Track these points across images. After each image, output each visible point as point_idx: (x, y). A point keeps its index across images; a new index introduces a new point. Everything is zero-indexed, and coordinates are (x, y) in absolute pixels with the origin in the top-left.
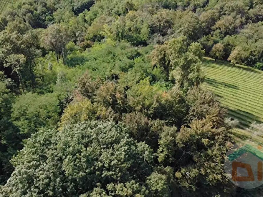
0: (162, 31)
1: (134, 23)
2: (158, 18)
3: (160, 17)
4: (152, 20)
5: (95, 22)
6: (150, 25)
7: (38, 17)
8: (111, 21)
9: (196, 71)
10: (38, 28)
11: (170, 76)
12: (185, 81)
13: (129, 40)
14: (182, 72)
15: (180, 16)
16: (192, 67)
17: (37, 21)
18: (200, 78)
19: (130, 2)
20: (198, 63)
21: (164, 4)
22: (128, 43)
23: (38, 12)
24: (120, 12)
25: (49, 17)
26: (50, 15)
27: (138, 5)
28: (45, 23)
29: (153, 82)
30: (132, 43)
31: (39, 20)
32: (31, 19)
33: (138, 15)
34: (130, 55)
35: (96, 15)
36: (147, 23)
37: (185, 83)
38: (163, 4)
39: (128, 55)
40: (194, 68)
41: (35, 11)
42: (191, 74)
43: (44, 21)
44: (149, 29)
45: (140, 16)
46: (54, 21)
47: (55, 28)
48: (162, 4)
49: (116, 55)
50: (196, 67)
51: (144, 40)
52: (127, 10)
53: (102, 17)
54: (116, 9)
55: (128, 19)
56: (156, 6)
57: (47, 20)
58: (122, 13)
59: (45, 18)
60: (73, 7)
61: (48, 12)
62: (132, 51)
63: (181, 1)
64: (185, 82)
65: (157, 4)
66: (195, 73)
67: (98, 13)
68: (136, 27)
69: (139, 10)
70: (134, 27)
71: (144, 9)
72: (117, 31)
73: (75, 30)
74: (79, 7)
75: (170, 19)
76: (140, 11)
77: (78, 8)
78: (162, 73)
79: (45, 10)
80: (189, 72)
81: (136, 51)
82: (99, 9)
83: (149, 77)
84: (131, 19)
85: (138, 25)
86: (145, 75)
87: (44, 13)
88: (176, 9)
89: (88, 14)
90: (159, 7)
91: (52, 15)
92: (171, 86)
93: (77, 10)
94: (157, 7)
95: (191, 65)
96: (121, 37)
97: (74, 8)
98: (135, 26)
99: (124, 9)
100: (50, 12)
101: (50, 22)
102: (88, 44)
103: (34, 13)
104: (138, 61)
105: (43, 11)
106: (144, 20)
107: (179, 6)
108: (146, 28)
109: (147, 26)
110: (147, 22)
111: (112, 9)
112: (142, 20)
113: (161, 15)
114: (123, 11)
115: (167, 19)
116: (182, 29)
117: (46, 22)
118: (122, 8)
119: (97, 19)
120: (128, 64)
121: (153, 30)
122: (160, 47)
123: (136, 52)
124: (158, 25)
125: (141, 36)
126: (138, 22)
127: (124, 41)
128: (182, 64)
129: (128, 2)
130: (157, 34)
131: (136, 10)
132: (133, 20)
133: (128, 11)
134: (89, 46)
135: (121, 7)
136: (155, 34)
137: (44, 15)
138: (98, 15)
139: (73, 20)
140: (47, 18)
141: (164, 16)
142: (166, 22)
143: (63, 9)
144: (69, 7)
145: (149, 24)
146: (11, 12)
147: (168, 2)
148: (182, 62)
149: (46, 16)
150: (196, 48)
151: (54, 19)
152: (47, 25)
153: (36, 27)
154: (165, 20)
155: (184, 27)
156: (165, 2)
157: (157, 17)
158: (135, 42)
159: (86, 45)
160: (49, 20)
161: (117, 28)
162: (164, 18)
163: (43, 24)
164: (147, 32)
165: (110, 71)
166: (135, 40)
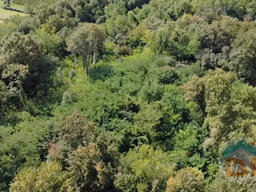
0: (216, 46)
1: (184, 31)
2: (213, 29)
3: (217, 29)
4: (205, 30)
5: (142, 24)
6: (202, 36)
7: (88, 10)
8: (159, 24)
9: (242, 130)
10: (86, 22)
11: (205, 123)
12: (224, 138)
13: (172, 52)
14: (222, 124)
15: (246, 27)
16: (237, 122)
17: (87, 15)
18: (247, 142)
19: (188, 3)
20: (248, 120)
21: (230, 9)
22: (170, 58)
23: (90, 5)
24: (175, 13)
25: (99, 11)
26: (101, 10)
27: (196, 7)
28: (94, 17)
29: (182, 123)
30: (175, 57)
31: (88, 13)
32: (81, 12)
33: (192, 20)
34: (163, 76)
35: (147, 14)
36: (199, 34)
37: (223, 142)
38: (228, 9)
39: (161, 77)
40: (240, 124)
41: (87, 4)
42: (234, 133)
43: (94, 15)
44: (199, 42)
45: (195, 21)
46: (103, 16)
47: (79, 33)
48: (226, 8)
49: (148, 73)
50: (242, 124)
51: (191, 55)
52: (183, 11)
53: (150, 19)
54: (170, 10)
55: (178, 26)
56: (218, 10)
57: (97, 14)
58: (177, 14)
59: (95, 12)
60: (127, 2)
61: (99, 6)
62: (168, 71)
63: (251, 7)
64: (224, 140)
65: (220, 9)
66: (240, 132)
67: (150, 12)
68: (185, 37)
69: (197, 13)
70: (183, 36)
71: (202, 14)
72: (160, 40)
73: (117, 31)
74: (134, 3)
75: (230, 31)
76: (198, 15)
77: (132, 4)
78: (198, 110)
79: (97, 3)
80: (232, 128)
81: (173, 72)
82: (152, 8)
83: (178, 115)
84: (182, 25)
85: (188, 34)
86: (172, 112)
87: (95, 6)
88: (244, 16)
89: (140, 12)
90: (222, 12)
91: (103, 9)
92: (205, 134)
93: (131, 5)
94: (220, 11)
95: (236, 119)
96: (164, 46)
97: (128, 4)
98: (184, 34)
99: (179, 11)
100: (101, 5)
101: (99, 17)
102: (125, 50)
103: (86, 6)
104: (169, 90)
105: (95, 4)
106: (196, 29)
107: (248, 13)
108: (195, 40)
109: (198, 38)
110: (199, 32)
111: (166, 9)
112: (194, 29)
113: (219, 26)
114: (178, 12)
115: (226, 31)
116: (238, 55)
117: (96, 17)
118: (178, 9)
119: (145, 20)
120: (155, 91)
121: (204, 44)
122: (198, 80)
123: (172, 74)
124: (211, 38)
125: (188, 49)
126: (189, 30)
127: (165, 52)
128: (222, 115)
129: (185, 3)
130: (209, 50)
131: (193, 14)
132: (184, 27)
133: (184, 13)
134: (125, 53)
135: (176, 8)
136: (206, 49)
137: (95, 9)
138: (149, 15)
139: (118, 19)
140: (97, 12)
141: (223, 27)
142: (223, 34)
143: (115, 3)
144: (123, 2)
145: (200, 36)
146: (63, 3)
147: (235, 7)
148: (223, 112)
149: (97, 10)
150: (249, 95)
151: (104, 13)
152: (96, 19)
153: (85, 21)
154: (223, 32)
155: (242, 52)
156: (231, 6)
157: (212, 27)
158: (179, 56)
159: (122, 52)
160: (99, 14)
161: (161, 36)
162: (221, 30)
163: (92, 18)
164: (196, 45)
165: (129, 98)
166: (180, 54)
